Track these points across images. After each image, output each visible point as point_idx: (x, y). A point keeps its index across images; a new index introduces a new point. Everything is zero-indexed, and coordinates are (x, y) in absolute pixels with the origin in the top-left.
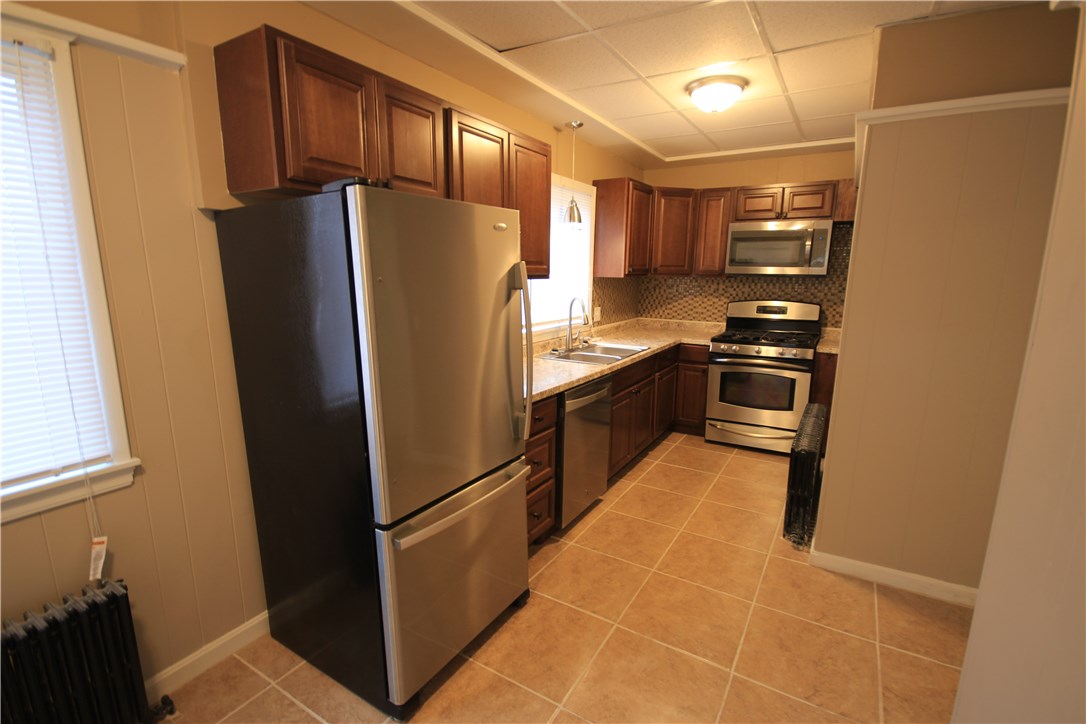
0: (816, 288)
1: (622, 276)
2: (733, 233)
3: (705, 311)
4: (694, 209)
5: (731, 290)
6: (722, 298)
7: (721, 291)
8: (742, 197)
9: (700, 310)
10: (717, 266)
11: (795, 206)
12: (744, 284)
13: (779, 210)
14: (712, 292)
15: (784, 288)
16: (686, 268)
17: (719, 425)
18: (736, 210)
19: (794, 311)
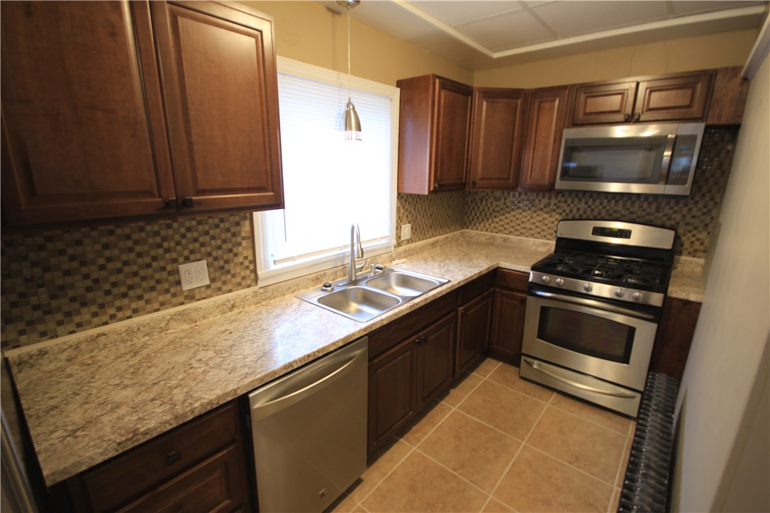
0: (671, 208)
1: (427, 193)
2: (567, 141)
3: (534, 227)
4: (523, 113)
5: (564, 206)
6: (554, 214)
7: (552, 206)
8: (583, 96)
9: (528, 225)
10: (546, 180)
11: (652, 106)
12: (580, 200)
13: (629, 111)
14: (542, 206)
15: (629, 205)
16: (511, 181)
17: (536, 365)
18: (573, 112)
19: (639, 235)
